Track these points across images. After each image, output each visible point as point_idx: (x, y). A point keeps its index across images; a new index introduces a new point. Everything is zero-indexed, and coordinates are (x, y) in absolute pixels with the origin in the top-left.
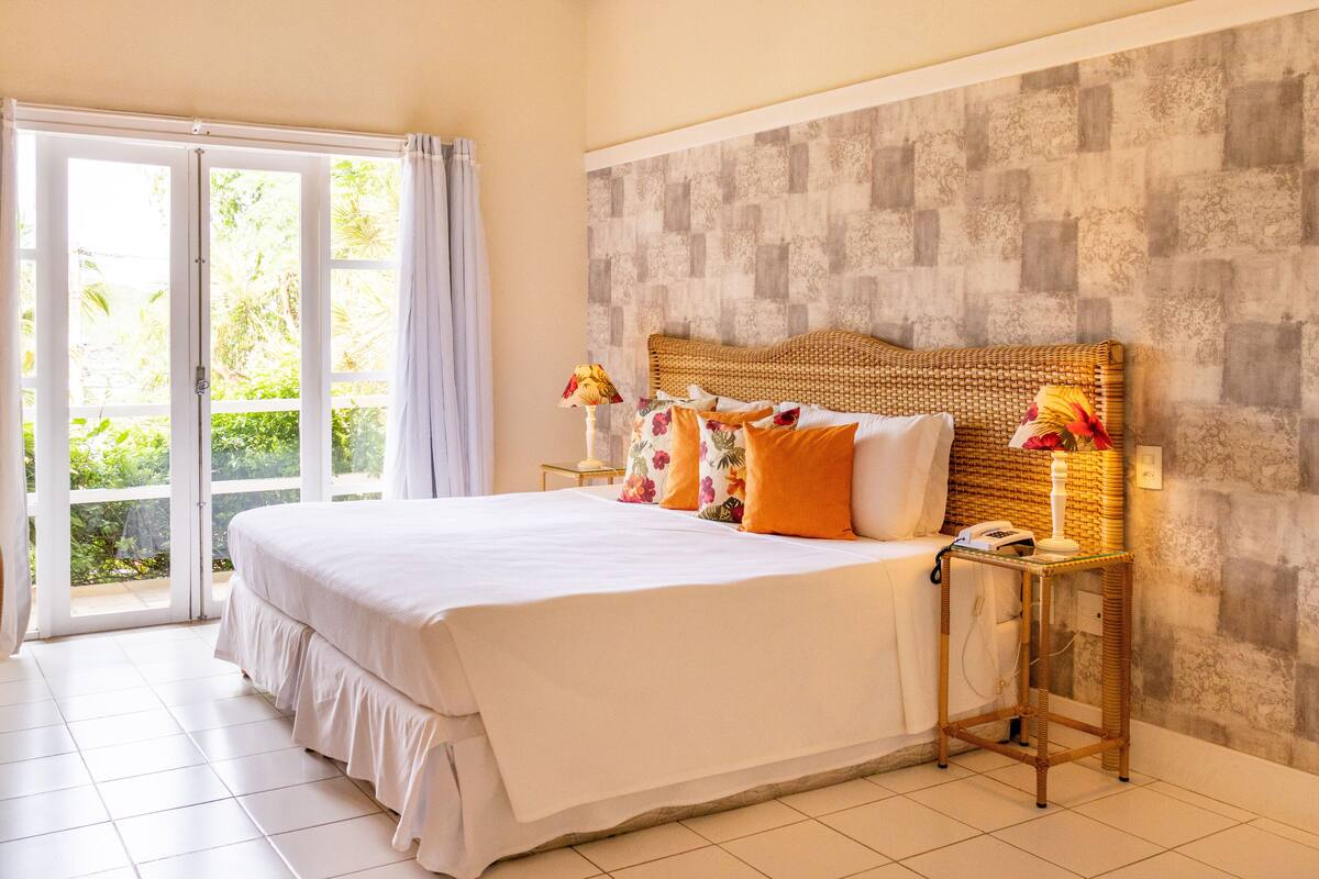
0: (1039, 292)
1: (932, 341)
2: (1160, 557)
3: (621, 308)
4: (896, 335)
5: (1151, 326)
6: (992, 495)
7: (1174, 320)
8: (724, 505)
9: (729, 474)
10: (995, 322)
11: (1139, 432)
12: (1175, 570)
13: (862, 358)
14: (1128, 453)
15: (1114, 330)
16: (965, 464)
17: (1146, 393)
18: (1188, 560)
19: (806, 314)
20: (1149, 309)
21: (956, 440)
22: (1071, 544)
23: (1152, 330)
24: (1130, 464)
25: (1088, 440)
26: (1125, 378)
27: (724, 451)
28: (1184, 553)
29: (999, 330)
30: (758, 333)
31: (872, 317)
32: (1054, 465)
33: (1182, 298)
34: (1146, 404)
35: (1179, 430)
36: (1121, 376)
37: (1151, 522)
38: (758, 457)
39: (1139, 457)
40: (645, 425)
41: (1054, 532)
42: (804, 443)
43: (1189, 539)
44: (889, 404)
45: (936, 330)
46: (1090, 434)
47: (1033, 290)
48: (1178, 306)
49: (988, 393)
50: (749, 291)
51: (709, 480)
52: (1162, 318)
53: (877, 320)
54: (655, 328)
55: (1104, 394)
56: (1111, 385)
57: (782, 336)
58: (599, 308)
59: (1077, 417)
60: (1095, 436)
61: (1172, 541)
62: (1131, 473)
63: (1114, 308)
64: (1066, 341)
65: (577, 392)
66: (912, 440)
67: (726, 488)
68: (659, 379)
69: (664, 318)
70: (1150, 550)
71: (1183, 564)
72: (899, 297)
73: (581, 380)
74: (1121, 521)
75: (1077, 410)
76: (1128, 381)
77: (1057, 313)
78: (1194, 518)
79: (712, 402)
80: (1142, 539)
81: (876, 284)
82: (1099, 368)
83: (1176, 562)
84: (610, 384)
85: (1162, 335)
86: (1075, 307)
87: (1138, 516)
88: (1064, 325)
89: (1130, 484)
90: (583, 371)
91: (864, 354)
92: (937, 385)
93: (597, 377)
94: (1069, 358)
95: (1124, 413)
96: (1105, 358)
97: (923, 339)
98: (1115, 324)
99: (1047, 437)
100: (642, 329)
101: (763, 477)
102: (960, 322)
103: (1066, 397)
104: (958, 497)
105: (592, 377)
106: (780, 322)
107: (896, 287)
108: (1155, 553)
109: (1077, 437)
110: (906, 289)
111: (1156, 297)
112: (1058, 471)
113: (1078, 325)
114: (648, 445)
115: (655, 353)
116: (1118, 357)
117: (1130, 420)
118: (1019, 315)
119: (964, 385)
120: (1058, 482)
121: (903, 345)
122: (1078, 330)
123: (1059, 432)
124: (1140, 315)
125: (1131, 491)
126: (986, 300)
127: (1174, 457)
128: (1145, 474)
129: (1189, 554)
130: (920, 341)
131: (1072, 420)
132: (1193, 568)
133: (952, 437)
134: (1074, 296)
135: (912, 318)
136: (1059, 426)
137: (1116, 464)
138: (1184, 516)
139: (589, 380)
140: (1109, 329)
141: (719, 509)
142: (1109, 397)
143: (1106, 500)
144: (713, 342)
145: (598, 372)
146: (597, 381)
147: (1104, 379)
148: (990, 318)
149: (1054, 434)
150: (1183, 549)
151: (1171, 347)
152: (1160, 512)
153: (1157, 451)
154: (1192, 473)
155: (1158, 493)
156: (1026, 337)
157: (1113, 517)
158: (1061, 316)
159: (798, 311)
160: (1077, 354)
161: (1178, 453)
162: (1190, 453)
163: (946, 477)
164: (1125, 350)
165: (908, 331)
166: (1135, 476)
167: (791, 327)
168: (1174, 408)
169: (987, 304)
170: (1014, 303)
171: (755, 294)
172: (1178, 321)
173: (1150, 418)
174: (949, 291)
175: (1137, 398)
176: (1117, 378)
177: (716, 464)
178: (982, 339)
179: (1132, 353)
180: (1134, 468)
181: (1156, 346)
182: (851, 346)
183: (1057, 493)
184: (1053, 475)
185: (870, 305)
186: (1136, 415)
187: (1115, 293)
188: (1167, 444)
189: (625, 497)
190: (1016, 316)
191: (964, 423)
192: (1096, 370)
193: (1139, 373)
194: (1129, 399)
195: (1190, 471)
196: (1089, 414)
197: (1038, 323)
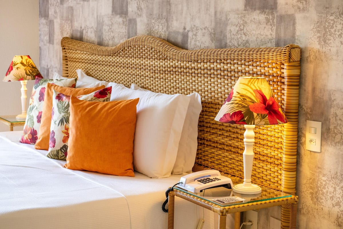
0: (255, 10)
1: (198, 43)
2: (317, 199)
3: (53, 21)
4: (179, 39)
5: (319, 35)
6: (224, 149)
7: (332, 30)
8: (61, 149)
9: (64, 130)
10: (231, 31)
11: (309, 110)
12: (326, 209)
13: (158, 54)
14: (301, 125)
15: (297, 38)
16: (210, 127)
17: (313, 83)
18: (334, 203)
19: (136, 25)
20: (318, 22)
21: (203, 111)
22: (255, 188)
23: (319, 37)
24: (302, 133)
25: (263, 117)
26: (301, 72)
27: (63, 114)
28: (332, 198)
29: (233, 37)
30: (114, 37)
31: (168, 27)
32: (246, 133)
33: (338, 14)
34: (314, 90)
35: (332, 111)
36: (299, 71)
37: (313, 174)
38: (75, 119)
39: (308, 128)
40: (36, 94)
41: (245, 180)
42: (103, 111)
43: (335, 188)
44: (172, 85)
45: (199, 37)
46: (266, 113)
47: (252, 9)
48: (335, 20)
49: (223, 80)
50: (109, 10)
51: (53, 132)
52: (325, 29)
53: (170, 30)
54: (68, 33)
55: (286, 83)
56: (290, 77)
57: (124, 39)
58: (43, 21)
59: (257, 100)
60: (269, 114)
61: (325, 188)
62: (303, 139)
63: (297, 21)
64: (269, 45)
65: (12, 72)
66: (171, 110)
67: (62, 138)
68: (67, 65)
69: (72, 27)
70: (312, 193)
71: (331, 206)
72: (182, 13)
73: (15, 65)
74: (295, 173)
75: (258, 95)
76: (303, 74)
77: (265, 25)
78: (339, 174)
79: (72, 81)
80: (308, 185)
81: (170, 5)
82: (283, 64)
83: (327, 204)
84: (33, 67)
85: (325, 42)
86: (275, 21)
87: (306, 170)
88: (268, 33)
89: (302, 148)
90: (17, 59)
91: (159, 52)
92: (196, 73)
93: (25, 63)
94: (266, 57)
95: (299, 96)
96: (287, 58)
97: (193, 42)
98: (298, 33)
99: (235, 114)
100: (62, 33)
101: (76, 133)
102: (213, 31)
103: (252, 86)
104: (207, 148)
105: (22, 63)
106: (123, 30)
107: (180, 7)
108: (316, 197)
109: (255, 114)
110: (185, 8)
111: (322, 13)
112: (248, 137)
113: (277, 33)
114: (35, 108)
115: (64, 49)
116: (296, 56)
117: (303, 102)
118: (244, 26)
119: (209, 74)
120: (247, 145)
121: (182, 46)
122: (276, 37)
123: (243, 110)
124: (312, 27)
125: (303, 152)
126: (226, 16)
127: (328, 130)
128: (311, 141)
129: (335, 199)
130: (191, 44)
131: (253, 102)
132: (336, 209)
133: (201, 109)
134: (274, 13)
135: (188, 28)
136: (244, 107)
137: (291, 133)
138: (333, 172)
139: (19, 65)
140: (293, 37)
141: (58, 152)
142: (288, 85)
143: (285, 158)
144: (93, 43)
145: (26, 60)
146: (24, 65)
147: (286, 72)
148: (228, 28)
149: (240, 112)
150: (331, 195)
151: (330, 50)
152: (319, 168)
153: (318, 125)
154: (339, 142)
155: (318, 154)
156: (247, 42)
157: (288, 170)
158: (267, 27)
159: (132, 23)
160: (271, 54)
161: (331, 127)
162: (338, 128)
163: (196, 135)
164: (302, 52)
165: (185, 36)
166: (305, 141)
167: (129, 33)
168: (330, 95)
169: (227, 19)
170: (241, 18)
171: (112, 12)
172: (335, 31)
173: (316, 101)
174: (207, 10)
175: (308, 86)
176: (296, 72)
177: (57, 122)
178: (223, 43)
179: (306, 55)
180: (305, 137)
181: (321, 49)
182: (153, 46)
183: (248, 153)
184: (245, 140)
185: (167, 18)
186: (307, 99)
187: (298, 10)
188: (325, 120)
189: (22, 140)
190: (242, 27)
191: (210, 100)
192: (282, 66)
193: (310, 68)
194: (304, 87)
195: (338, 140)
196: (268, 97)
197: (254, 32)
